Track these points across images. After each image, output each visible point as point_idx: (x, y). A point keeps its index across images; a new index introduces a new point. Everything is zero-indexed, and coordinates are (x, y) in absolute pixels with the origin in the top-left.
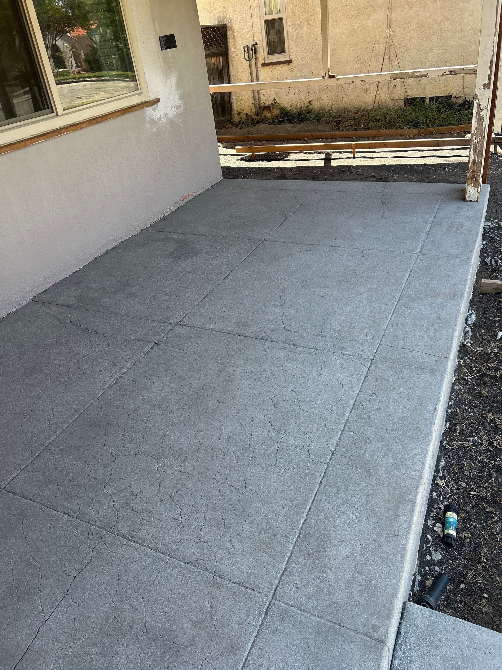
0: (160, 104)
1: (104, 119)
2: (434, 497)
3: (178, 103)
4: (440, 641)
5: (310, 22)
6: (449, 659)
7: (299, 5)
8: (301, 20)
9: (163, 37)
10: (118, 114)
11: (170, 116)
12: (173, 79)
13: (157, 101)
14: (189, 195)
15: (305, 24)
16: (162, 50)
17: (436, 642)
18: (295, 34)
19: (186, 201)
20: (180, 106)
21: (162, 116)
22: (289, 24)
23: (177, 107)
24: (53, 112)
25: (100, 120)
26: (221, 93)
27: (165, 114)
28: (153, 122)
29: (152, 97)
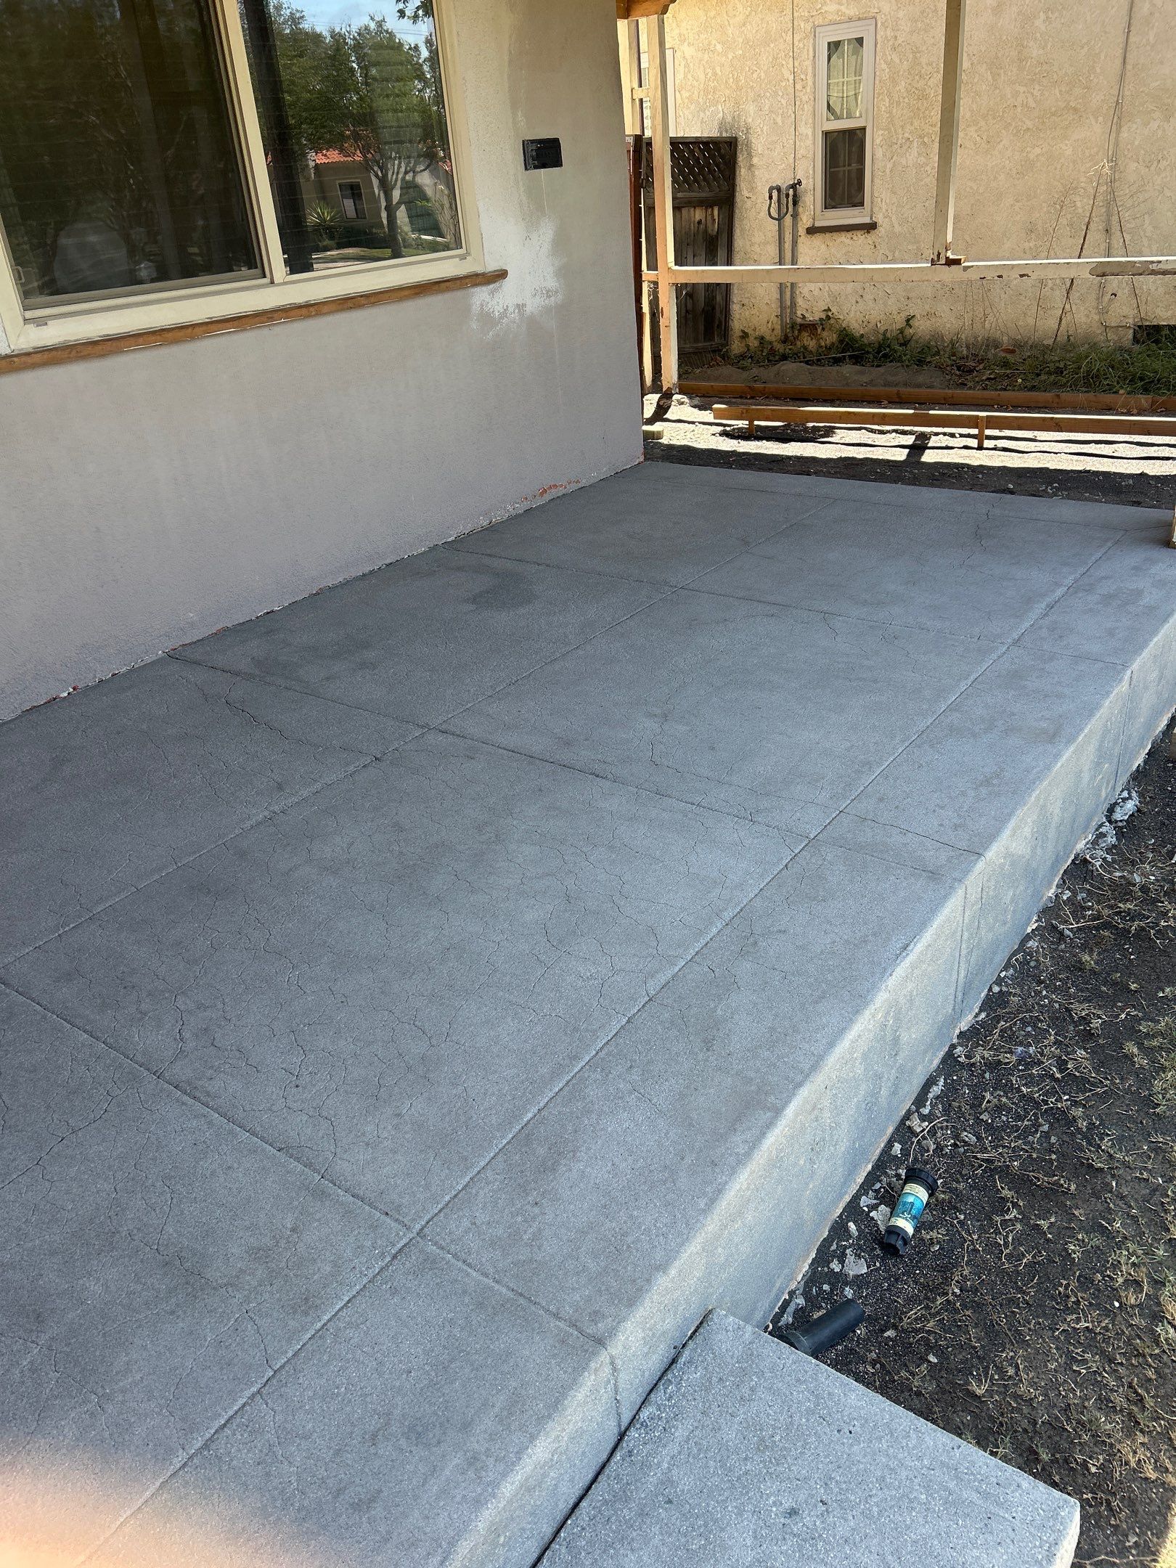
0: (508, 283)
1: (372, 300)
2: (893, 1152)
3: (552, 283)
4: (752, 1389)
5: (926, 140)
6: (758, 1428)
7: (906, 100)
8: (907, 135)
9: (533, 141)
10: (406, 293)
11: (529, 309)
12: (546, 233)
13: (501, 275)
14: (555, 486)
15: (915, 144)
16: (526, 169)
17: (745, 1391)
18: (889, 165)
19: (547, 497)
20: (556, 292)
21: (511, 309)
22: (878, 141)
23: (549, 293)
24: (265, 277)
25: (363, 301)
26: (707, 286)
27: (518, 305)
28: (487, 319)
29: (491, 266)
